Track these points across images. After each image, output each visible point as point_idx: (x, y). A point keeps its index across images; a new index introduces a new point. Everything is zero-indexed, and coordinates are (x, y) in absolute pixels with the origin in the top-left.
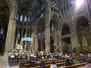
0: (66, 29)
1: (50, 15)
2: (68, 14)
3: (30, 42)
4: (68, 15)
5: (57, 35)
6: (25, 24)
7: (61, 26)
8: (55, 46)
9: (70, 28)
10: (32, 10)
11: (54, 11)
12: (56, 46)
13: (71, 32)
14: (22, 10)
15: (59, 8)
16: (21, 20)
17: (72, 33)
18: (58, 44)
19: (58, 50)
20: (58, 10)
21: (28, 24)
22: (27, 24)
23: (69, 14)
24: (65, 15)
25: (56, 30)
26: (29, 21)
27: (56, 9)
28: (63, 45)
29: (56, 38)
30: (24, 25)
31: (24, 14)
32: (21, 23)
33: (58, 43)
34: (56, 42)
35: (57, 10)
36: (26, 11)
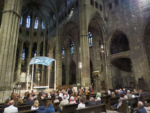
0: (120, 41)
1: (88, 14)
2: (123, 12)
4: (125, 14)
5: (101, 53)
6: (35, 34)
7: (108, 37)
8: (97, 76)
9: (130, 38)
10: (51, 7)
11: (95, 7)
12: (99, 75)
13: (131, 47)
14: (29, 5)
15: (104, 2)
16: (28, 26)
17: (135, 48)
18: (102, 71)
19: (103, 83)
20: (102, 4)
21: (42, 34)
22: (39, 34)
23: (125, 11)
24: (117, 14)
25: (99, 45)
26: (43, 27)
27: (99, 3)
29: (99, 59)
30: (33, 36)
31: (34, 14)
32: (28, 32)
33: (102, 69)
34: (97, 68)
35: (100, 5)
36: (38, 8)
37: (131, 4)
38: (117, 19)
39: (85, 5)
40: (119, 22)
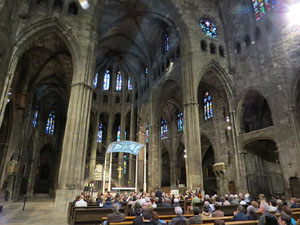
0: (257, 110)
1: (197, 67)
2: (259, 59)
3: (134, 157)
4: (262, 61)
5: (226, 131)
6: (117, 100)
7: (237, 101)
8: (222, 172)
9: (272, 104)
11: (209, 53)
12: (224, 171)
13: (274, 121)
15: (226, 41)
17: (282, 122)
18: (229, 163)
19: (232, 184)
20: (224, 45)
21: (128, 99)
22: (123, 99)
23: (262, 56)
24: (250, 62)
25: (222, 116)
27: (217, 45)
28: (250, 168)
29: (223, 141)
32: (106, 97)
33: (229, 158)
34: (222, 157)
35: (220, 47)
37: (271, 45)
38: (251, 71)
39: (190, 54)
40: (253, 75)
